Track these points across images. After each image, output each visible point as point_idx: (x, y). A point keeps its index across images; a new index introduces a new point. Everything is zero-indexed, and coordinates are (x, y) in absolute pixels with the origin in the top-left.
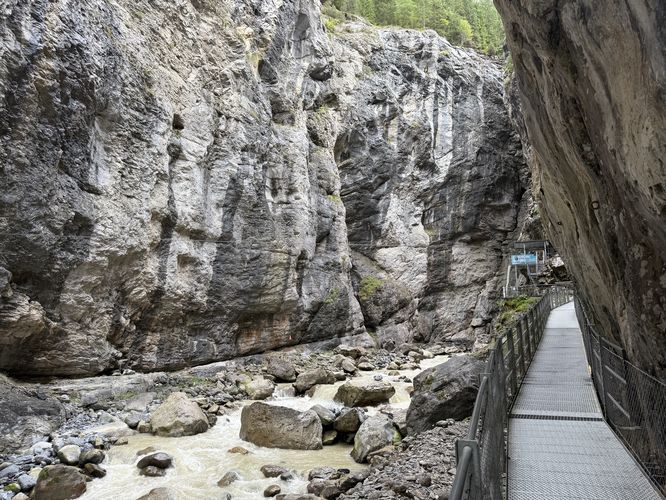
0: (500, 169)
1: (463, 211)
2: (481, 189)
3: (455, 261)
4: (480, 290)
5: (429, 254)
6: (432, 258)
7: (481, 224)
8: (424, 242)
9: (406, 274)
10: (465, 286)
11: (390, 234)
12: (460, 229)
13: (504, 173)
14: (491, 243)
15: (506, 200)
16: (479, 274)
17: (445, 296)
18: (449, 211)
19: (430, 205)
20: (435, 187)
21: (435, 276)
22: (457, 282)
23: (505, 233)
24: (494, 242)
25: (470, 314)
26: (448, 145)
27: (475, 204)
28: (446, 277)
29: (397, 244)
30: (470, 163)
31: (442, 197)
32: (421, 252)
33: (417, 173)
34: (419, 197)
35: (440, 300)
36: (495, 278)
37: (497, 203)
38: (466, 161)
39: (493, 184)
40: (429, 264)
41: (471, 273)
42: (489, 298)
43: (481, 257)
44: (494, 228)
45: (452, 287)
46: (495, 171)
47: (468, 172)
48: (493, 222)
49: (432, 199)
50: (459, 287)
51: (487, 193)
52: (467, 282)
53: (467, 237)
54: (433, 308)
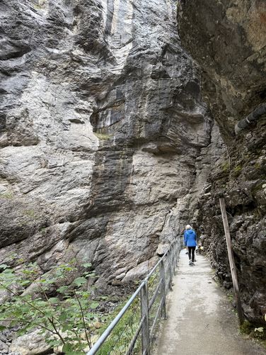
0: (191, 74)
1: (146, 114)
2: (168, 90)
3: (135, 173)
4: (169, 210)
5: (98, 163)
6: (102, 167)
7: (170, 132)
8: (88, 145)
9: (47, 186)
10: (149, 204)
11: (22, 125)
12: (143, 135)
13: (195, 80)
14: (183, 158)
15: (199, 111)
16: (169, 190)
17: (120, 217)
18: (128, 111)
19: (106, 104)
20: (109, 80)
21: (105, 191)
22: (138, 199)
23: (199, 148)
24: (187, 158)
25: (155, 239)
26: (126, 34)
27: (161, 107)
28: (122, 192)
29: (36, 142)
30: (153, 56)
31: (120, 94)
32: (83, 157)
33: (78, 52)
34: (84, 87)
35: (113, 222)
36: (188, 196)
37: (189, 113)
38: (148, 53)
39: (182, 87)
40: (95, 175)
41: (158, 188)
42: (180, 218)
43: (172, 171)
44: (186, 141)
45: (130, 205)
46: (185, 73)
47: (151, 66)
48: (185, 134)
49: (107, 95)
50: (140, 205)
51: (176, 96)
52: (152, 199)
53: (152, 146)
54: (99, 234)
